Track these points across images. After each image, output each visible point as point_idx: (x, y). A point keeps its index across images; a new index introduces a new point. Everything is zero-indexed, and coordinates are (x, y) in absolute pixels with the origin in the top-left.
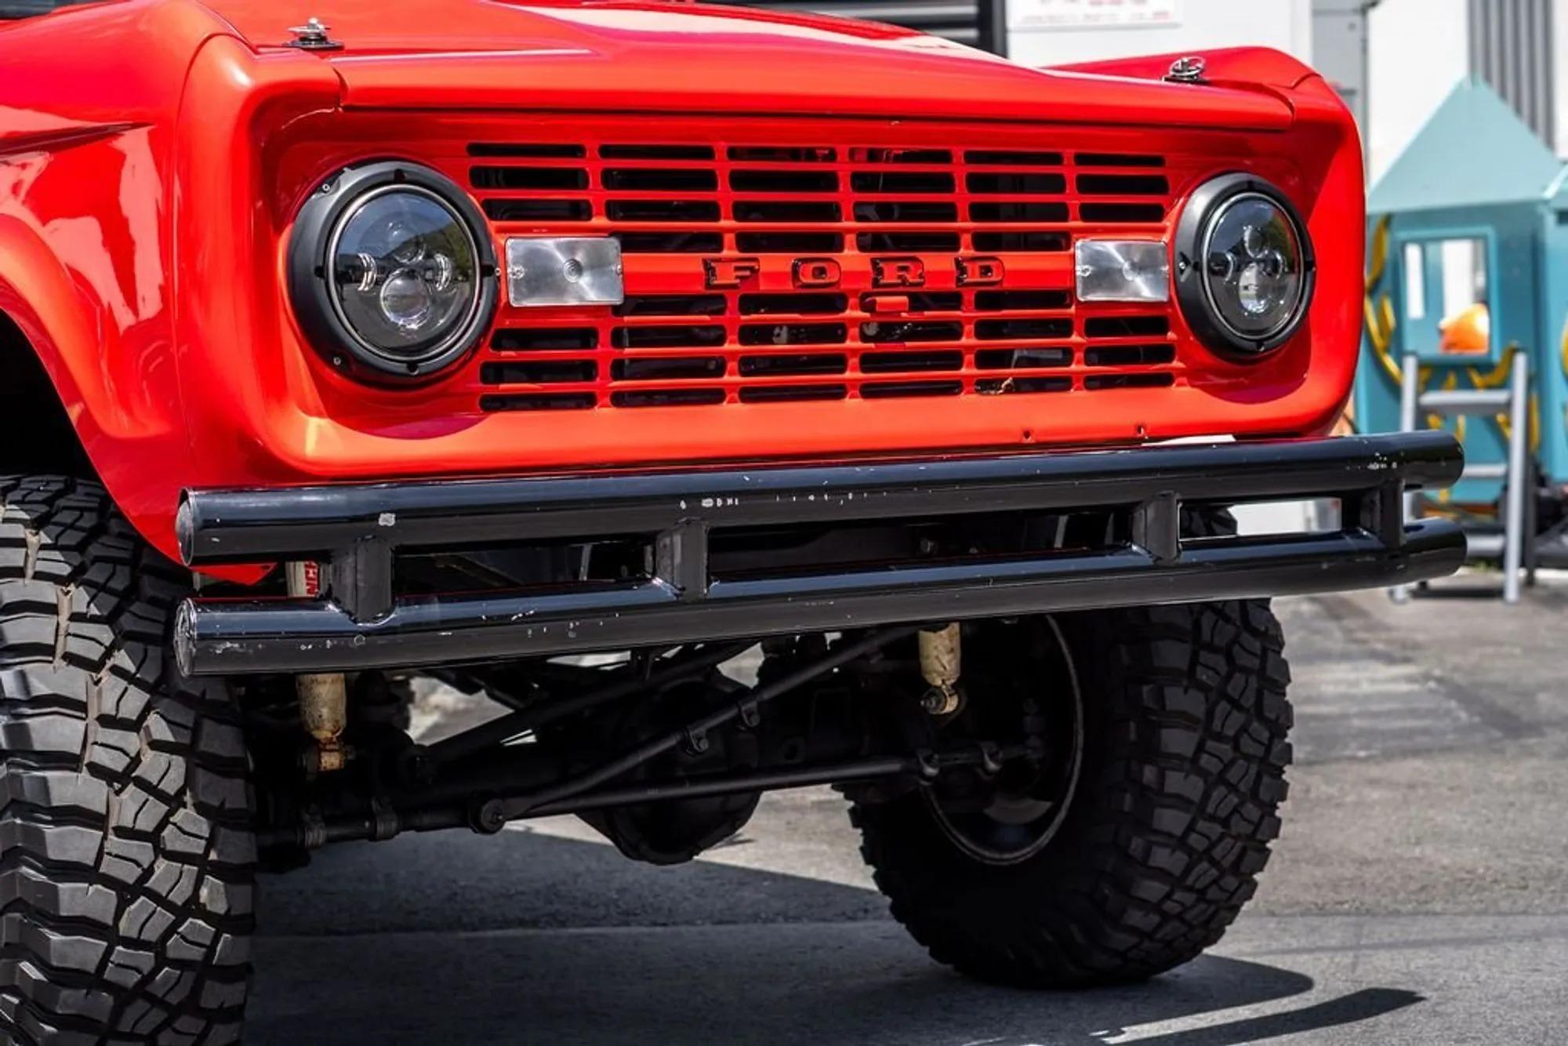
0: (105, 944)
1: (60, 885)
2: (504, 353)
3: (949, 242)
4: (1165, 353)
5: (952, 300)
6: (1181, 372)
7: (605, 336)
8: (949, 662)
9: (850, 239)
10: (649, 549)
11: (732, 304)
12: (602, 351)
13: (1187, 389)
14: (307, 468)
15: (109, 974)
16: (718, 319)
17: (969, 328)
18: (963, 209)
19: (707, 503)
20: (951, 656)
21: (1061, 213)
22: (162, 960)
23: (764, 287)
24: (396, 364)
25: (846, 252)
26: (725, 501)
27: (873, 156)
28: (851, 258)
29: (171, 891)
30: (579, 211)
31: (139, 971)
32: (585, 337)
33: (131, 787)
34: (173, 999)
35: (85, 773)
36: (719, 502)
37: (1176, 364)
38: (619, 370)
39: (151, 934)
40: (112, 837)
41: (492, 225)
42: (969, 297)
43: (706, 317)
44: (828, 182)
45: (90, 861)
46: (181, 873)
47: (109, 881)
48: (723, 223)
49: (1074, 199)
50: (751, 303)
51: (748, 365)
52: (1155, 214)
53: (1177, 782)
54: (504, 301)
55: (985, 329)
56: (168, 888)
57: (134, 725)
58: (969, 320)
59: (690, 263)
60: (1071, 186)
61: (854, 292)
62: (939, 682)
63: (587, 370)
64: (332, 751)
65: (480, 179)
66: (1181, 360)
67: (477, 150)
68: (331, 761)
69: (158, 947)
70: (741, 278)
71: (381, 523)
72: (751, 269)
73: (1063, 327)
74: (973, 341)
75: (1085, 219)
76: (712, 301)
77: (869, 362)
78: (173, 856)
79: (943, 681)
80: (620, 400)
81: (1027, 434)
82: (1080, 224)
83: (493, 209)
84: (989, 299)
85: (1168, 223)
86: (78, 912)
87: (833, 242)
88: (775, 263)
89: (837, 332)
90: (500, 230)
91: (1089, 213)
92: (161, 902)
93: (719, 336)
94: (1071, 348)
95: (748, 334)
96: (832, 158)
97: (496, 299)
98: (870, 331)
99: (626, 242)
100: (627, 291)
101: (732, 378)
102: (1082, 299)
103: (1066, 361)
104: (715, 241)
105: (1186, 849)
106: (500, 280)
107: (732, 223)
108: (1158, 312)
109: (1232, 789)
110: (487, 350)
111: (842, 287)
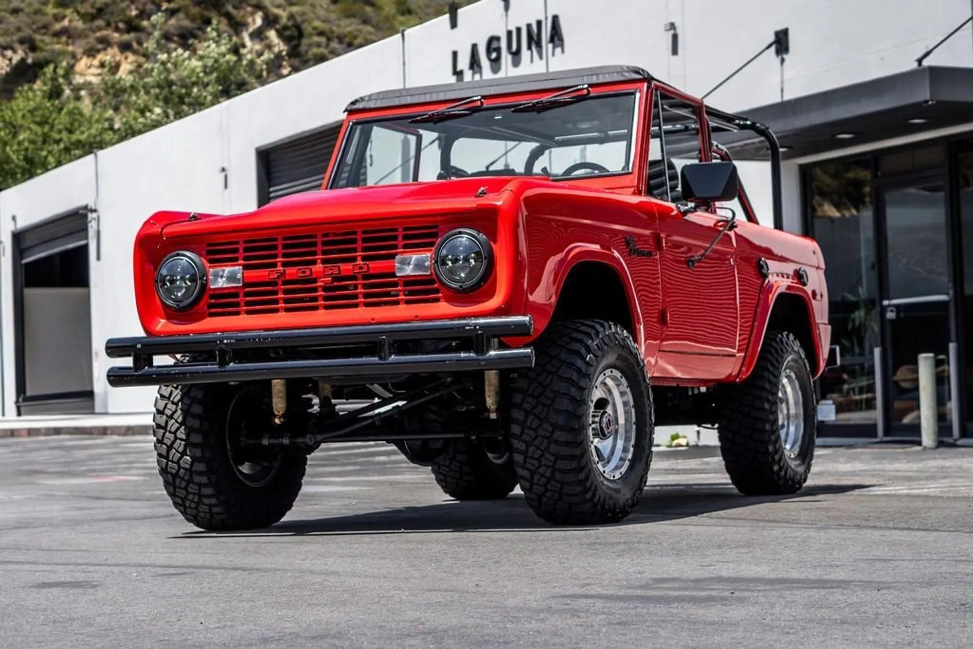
2: (212, 301)
3: (354, 259)
4: (436, 291)
5: (354, 278)
6: (442, 297)
7: (242, 294)
8: (489, 400)
9: (319, 261)
11: (280, 282)
12: (241, 299)
13: (443, 303)
14: (157, 334)
16: (275, 288)
17: (360, 286)
18: (359, 249)
19: (225, 341)
21: (395, 247)
23: (288, 278)
24: (174, 304)
25: (317, 265)
26: (231, 341)
27: (335, 235)
30: (235, 259)
32: (236, 295)
34: (186, 478)
36: (229, 341)
37: (440, 295)
38: (248, 304)
39: (175, 459)
41: (208, 265)
42: (360, 276)
43: (270, 288)
44: (314, 244)
46: (181, 443)
48: (278, 260)
49: (400, 242)
50: (285, 283)
51: (286, 301)
52: (431, 244)
54: (208, 286)
55: (365, 286)
56: (178, 447)
57: (177, 404)
58: (360, 284)
59: (265, 272)
60: (400, 239)
61: (319, 278)
63: (237, 305)
64: (279, 418)
65: (210, 253)
67: (210, 245)
68: (278, 421)
69: (178, 463)
70: (278, 276)
72: (281, 273)
73: (395, 284)
74: (362, 290)
75: (403, 248)
76: (273, 283)
77: (326, 299)
78: (180, 439)
79: (490, 407)
80: (248, 312)
81: (373, 319)
82: (402, 250)
83: (210, 261)
84: (365, 277)
85: (432, 248)
87: (314, 262)
88: (291, 271)
89: (316, 290)
90: (210, 267)
91: (405, 246)
92: (177, 451)
93: (275, 293)
94: (399, 290)
95: (286, 292)
96: (316, 237)
97: (204, 287)
98: (325, 289)
99: (246, 267)
100: (246, 281)
101: (282, 305)
102: (398, 275)
103: (398, 295)
104: (274, 265)
105: (527, 469)
106: (206, 280)
107: (281, 259)
108: (426, 278)
109: (538, 448)
110: (206, 300)
111: (314, 276)
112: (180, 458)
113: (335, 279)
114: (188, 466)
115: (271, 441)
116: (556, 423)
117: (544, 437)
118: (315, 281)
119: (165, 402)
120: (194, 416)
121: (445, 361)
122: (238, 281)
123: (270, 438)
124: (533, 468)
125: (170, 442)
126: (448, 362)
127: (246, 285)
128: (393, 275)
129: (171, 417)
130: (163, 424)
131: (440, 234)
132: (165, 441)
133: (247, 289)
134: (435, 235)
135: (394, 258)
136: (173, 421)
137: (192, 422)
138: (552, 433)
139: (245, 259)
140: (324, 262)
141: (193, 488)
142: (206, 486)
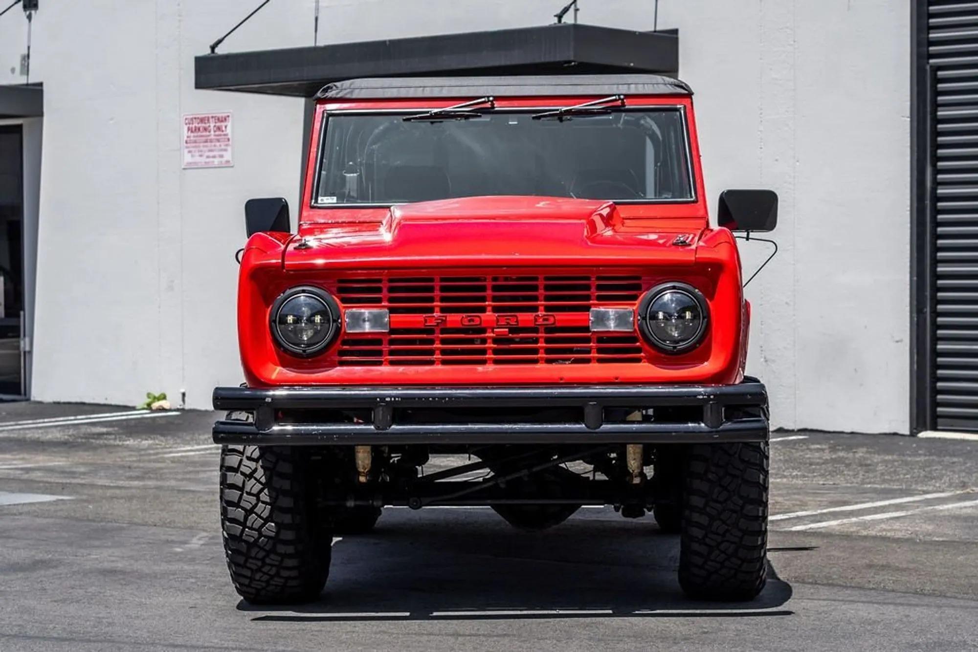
0: (241, 528)
1: (229, 508)
2: (345, 347)
3: (535, 309)
4: (638, 350)
5: (535, 330)
6: (645, 358)
7: (386, 341)
8: (634, 463)
9: (489, 308)
10: (373, 413)
11: (437, 330)
12: (385, 348)
13: (647, 364)
14: (270, 383)
15: (244, 537)
16: (430, 336)
17: (542, 340)
19: (388, 399)
20: (634, 461)
21: (588, 298)
22: (261, 535)
23: (449, 326)
24: (298, 350)
25: (488, 313)
26: (395, 399)
27: (506, 279)
28: (489, 315)
29: (262, 512)
30: (379, 300)
31: (254, 537)
32: (379, 342)
33: (253, 479)
34: (267, 548)
35: (239, 474)
36: (393, 399)
37: (642, 354)
38: (392, 353)
39: (256, 526)
40: (245, 495)
41: (341, 305)
42: (542, 329)
43: (425, 336)
44: (483, 289)
45: (236, 501)
46: (265, 508)
47: (243, 508)
48: (435, 304)
49: (593, 292)
50: (443, 331)
51: (444, 352)
52: (635, 298)
53: (696, 517)
54: (343, 330)
55: (548, 341)
56: (260, 512)
57: (256, 461)
58: (542, 337)
59: (420, 318)
60: (593, 288)
61: (490, 328)
62: (631, 471)
63: (379, 353)
64: (363, 476)
65: (341, 290)
66: (644, 353)
67: (341, 281)
68: (362, 479)
69: (259, 530)
70: (438, 323)
71: (266, 400)
72: (442, 320)
73: (587, 340)
74: (544, 345)
75: (597, 300)
76: (430, 331)
77: (496, 352)
78: (263, 502)
79: (633, 471)
80: (393, 363)
81: (561, 379)
82: (596, 302)
83: (344, 301)
84: (549, 330)
85: (636, 302)
86: (232, 517)
87: (483, 310)
88: (454, 317)
89: (484, 341)
90: (345, 307)
91: (599, 298)
92: (259, 516)
93: (432, 342)
94: (591, 348)
95: (444, 341)
96: (485, 280)
97: (338, 330)
98: (495, 341)
99: (392, 310)
100: (392, 327)
101: (437, 356)
102: (593, 330)
103: (589, 352)
104: (431, 310)
105: (706, 544)
106: (341, 323)
107: (439, 304)
108: (629, 335)
109: (724, 522)
110: (339, 346)
111: (483, 325)
112: (263, 525)
113: (513, 330)
114: (273, 534)
115: (358, 503)
116: (748, 496)
117: (735, 512)
118: (484, 331)
119: (240, 458)
120: (282, 476)
121: (672, 432)
122: (382, 325)
123: (355, 500)
124: (713, 544)
125: (251, 506)
126: (674, 434)
127: (393, 331)
128: (587, 329)
129: (250, 476)
130: (241, 485)
131: (644, 287)
132: (243, 504)
133: (393, 336)
134: (638, 288)
135: (588, 311)
136: (253, 481)
137: (278, 483)
138: (742, 508)
139: (391, 300)
140: (495, 309)
141: (273, 559)
142: (290, 556)
